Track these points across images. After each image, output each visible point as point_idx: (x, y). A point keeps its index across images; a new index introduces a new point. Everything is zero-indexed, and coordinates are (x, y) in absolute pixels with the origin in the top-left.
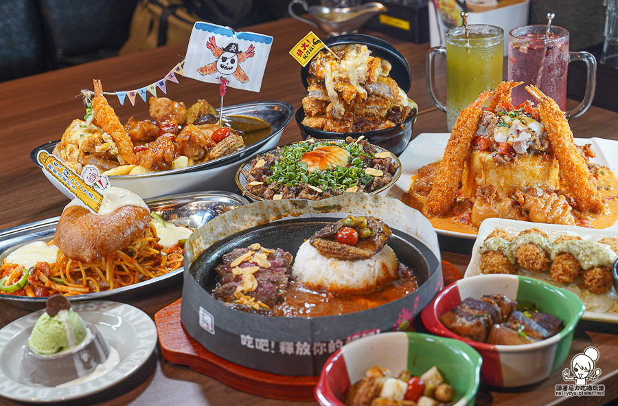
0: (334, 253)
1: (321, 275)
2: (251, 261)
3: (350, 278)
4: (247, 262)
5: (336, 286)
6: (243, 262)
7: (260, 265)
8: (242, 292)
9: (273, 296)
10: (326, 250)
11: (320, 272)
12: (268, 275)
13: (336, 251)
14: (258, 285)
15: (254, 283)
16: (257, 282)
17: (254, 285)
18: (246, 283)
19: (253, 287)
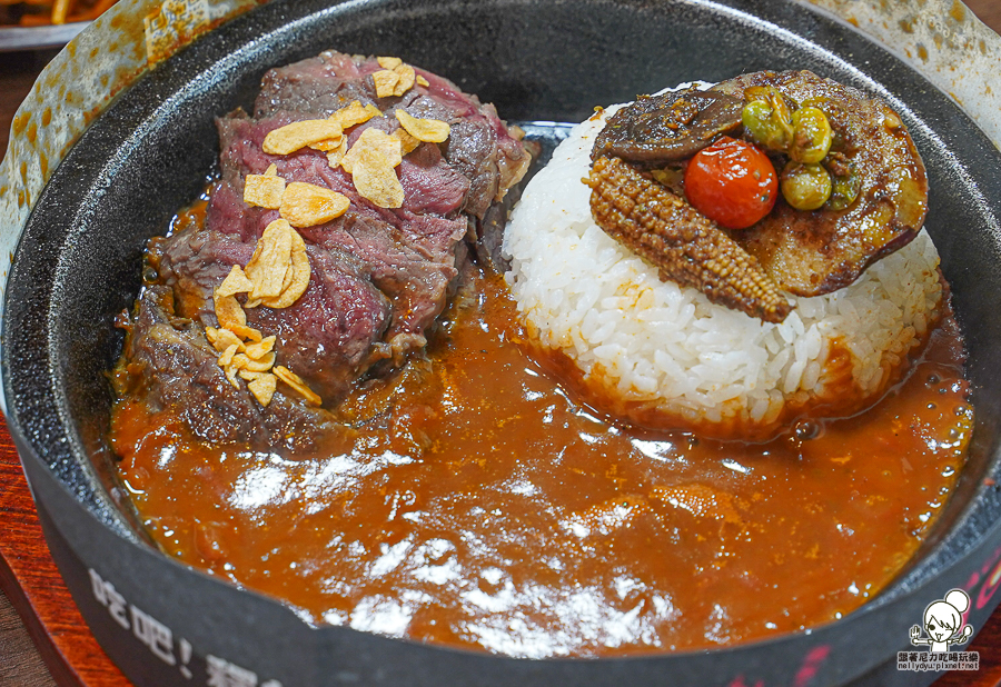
0: (647, 247)
1: (575, 317)
2: (334, 160)
3: (676, 371)
4: (323, 155)
5: (616, 381)
6: (305, 150)
7: (361, 192)
8: (241, 298)
9: (355, 353)
10: (622, 219)
11: (573, 299)
12: (373, 245)
13: (655, 239)
14: (308, 289)
15: (296, 274)
16: (312, 274)
17: (291, 283)
18: (267, 263)
19: (282, 293)
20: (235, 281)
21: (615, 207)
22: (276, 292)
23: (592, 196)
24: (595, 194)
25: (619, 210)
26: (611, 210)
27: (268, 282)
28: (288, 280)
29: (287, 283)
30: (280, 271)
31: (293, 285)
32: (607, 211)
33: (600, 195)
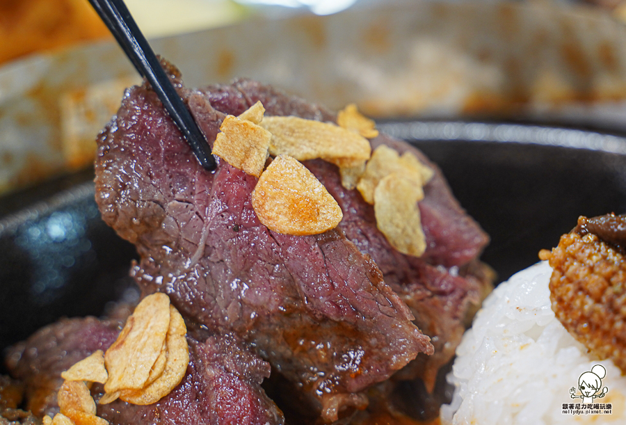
10: (589, 305)
14: (182, 383)
15: (169, 364)
16: (189, 367)
17: (161, 374)
18: (134, 348)
19: (147, 385)
20: (88, 369)
21: (581, 289)
22: (139, 383)
23: (553, 275)
24: (557, 273)
25: (588, 293)
26: (576, 292)
27: (131, 370)
28: (158, 370)
29: (155, 374)
30: (149, 357)
31: (164, 377)
32: (570, 294)
33: (563, 274)
